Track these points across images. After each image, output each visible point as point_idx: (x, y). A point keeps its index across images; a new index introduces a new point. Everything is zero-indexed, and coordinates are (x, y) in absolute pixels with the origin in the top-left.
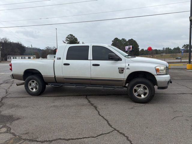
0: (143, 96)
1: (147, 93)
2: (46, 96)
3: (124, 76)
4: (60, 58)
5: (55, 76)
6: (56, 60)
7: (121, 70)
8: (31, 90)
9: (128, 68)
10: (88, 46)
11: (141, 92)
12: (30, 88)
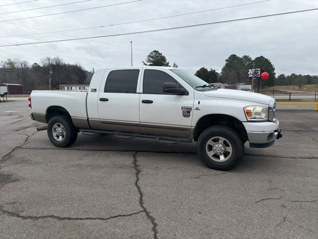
0: (222, 158)
1: (229, 153)
2: (75, 149)
3: (191, 122)
4: (95, 90)
5: (88, 118)
6: (90, 93)
7: (187, 112)
8: (56, 138)
9: (197, 109)
10: (138, 71)
11: (219, 150)
12: (55, 134)
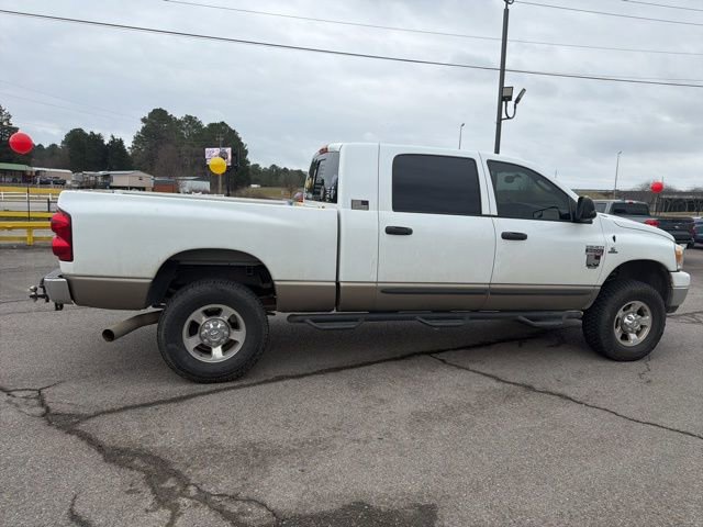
1: (644, 327)
4: (365, 204)
5: (338, 283)
6: (347, 212)
7: (594, 256)
9: (613, 251)
10: (472, 161)
12: (191, 343)
